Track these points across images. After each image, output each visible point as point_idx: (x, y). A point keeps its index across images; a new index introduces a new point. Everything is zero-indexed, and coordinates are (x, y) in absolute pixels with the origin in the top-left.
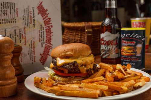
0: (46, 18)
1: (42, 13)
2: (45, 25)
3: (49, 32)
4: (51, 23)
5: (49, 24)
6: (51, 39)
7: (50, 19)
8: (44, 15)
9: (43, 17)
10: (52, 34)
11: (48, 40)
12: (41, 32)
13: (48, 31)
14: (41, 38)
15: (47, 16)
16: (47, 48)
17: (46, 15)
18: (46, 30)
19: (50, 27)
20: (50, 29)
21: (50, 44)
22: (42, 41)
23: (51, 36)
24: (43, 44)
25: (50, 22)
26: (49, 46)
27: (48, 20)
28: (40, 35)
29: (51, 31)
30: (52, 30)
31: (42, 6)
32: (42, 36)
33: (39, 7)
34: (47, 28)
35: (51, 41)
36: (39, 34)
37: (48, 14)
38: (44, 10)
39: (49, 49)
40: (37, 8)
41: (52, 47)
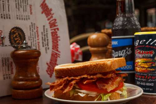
0: (51, 19)
1: (46, 12)
2: (51, 27)
3: (55, 36)
4: (57, 26)
5: (55, 26)
6: (58, 45)
7: (55, 20)
8: (49, 15)
9: (47, 17)
10: (59, 39)
11: (55, 46)
12: (45, 35)
13: (54, 34)
14: (44, 42)
15: (52, 17)
16: (54, 56)
17: (50, 16)
18: (52, 33)
19: (56, 30)
20: (56, 32)
21: (57, 50)
22: (46, 45)
23: (58, 41)
24: (47, 49)
25: (56, 24)
26: (56, 54)
27: (54, 21)
28: (44, 38)
29: (57, 35)
30: (59, 33)
31: (46, 4)
32: (46, 40)
33: (42, 5)
34: (53, 31)
35: (58, 48)
36: (42, 37)
37: (53, 14)
38: (48, 9)
39: (57, 58)
40: (40, 6)
41: (59, 55)
